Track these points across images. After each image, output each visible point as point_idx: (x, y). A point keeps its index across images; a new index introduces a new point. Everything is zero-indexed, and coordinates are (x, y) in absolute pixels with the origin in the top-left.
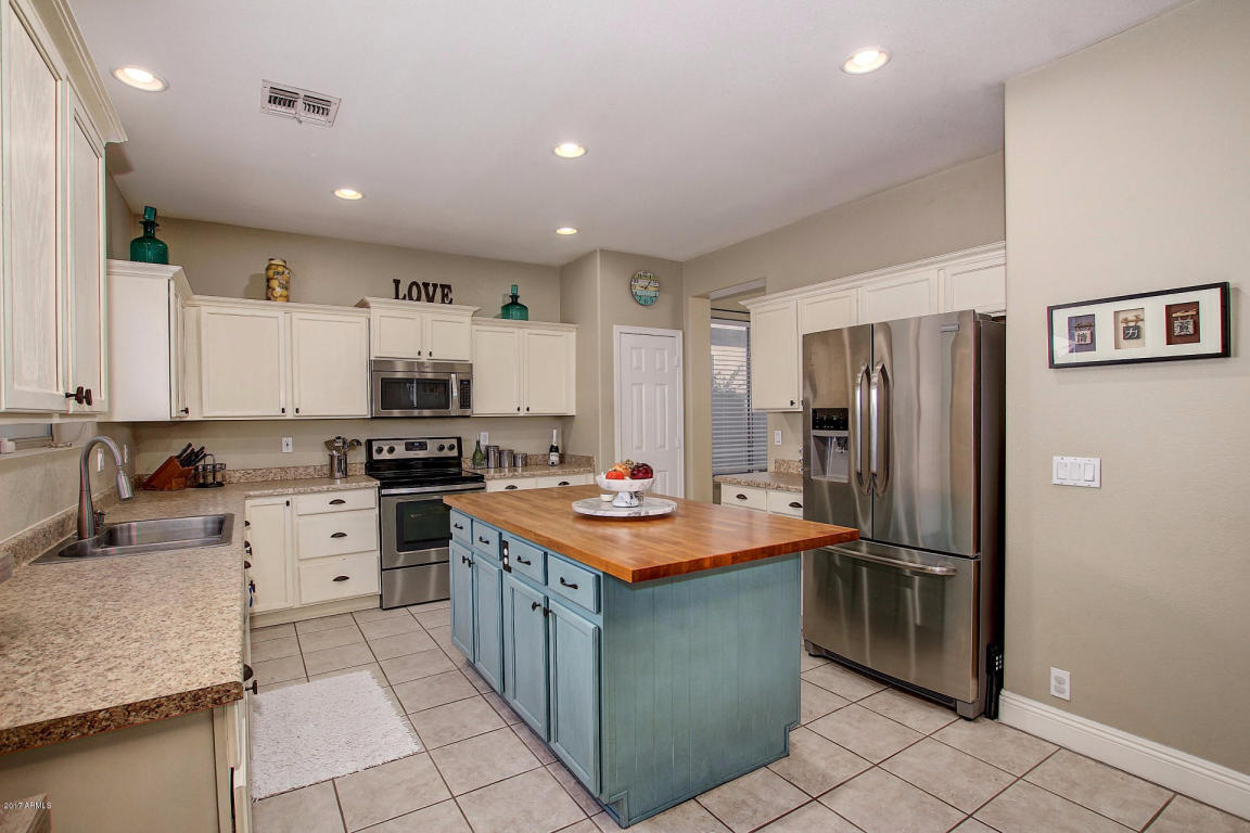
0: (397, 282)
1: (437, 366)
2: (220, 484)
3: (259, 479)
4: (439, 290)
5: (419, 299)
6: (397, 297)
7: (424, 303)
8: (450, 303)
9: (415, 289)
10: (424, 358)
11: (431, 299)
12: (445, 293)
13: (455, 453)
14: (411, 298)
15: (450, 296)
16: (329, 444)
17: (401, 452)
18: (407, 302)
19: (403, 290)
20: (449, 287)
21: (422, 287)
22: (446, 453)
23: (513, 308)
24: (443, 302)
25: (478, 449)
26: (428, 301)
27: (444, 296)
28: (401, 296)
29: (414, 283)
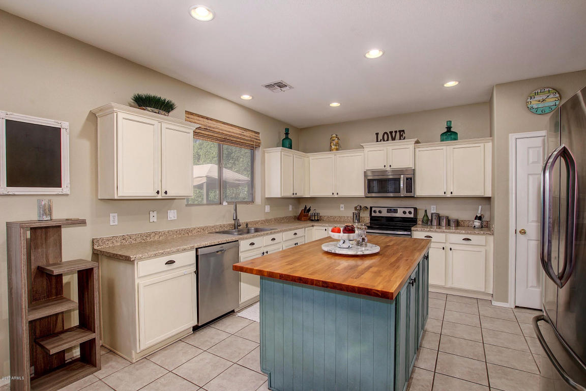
0: (377, 134)
1: (395, 171)
2: (318, 220)
3: (332, 220)
4: (398, 134)
5: (388, 140)
6: (377, 141)
7: (390, 141)
8: (404, 139)
9: (386, 136)
10: (388, 168)
11: (393, 139)
12: (401, 134)
13: (412, 216)
14: (384, 140)
15: (404, 135)
16: (356, 208)
17: (385, 214)
18: (382, 142)
19: (380, 137)
20: (403, 131)
21: (389, 134)
22: (408, 215)
23: (449, 134)
24: (400, 139)
25: (426, 215)
26: (392, 140)
27: (401, 136)
28: (379, 141)
29: (386, 133)
